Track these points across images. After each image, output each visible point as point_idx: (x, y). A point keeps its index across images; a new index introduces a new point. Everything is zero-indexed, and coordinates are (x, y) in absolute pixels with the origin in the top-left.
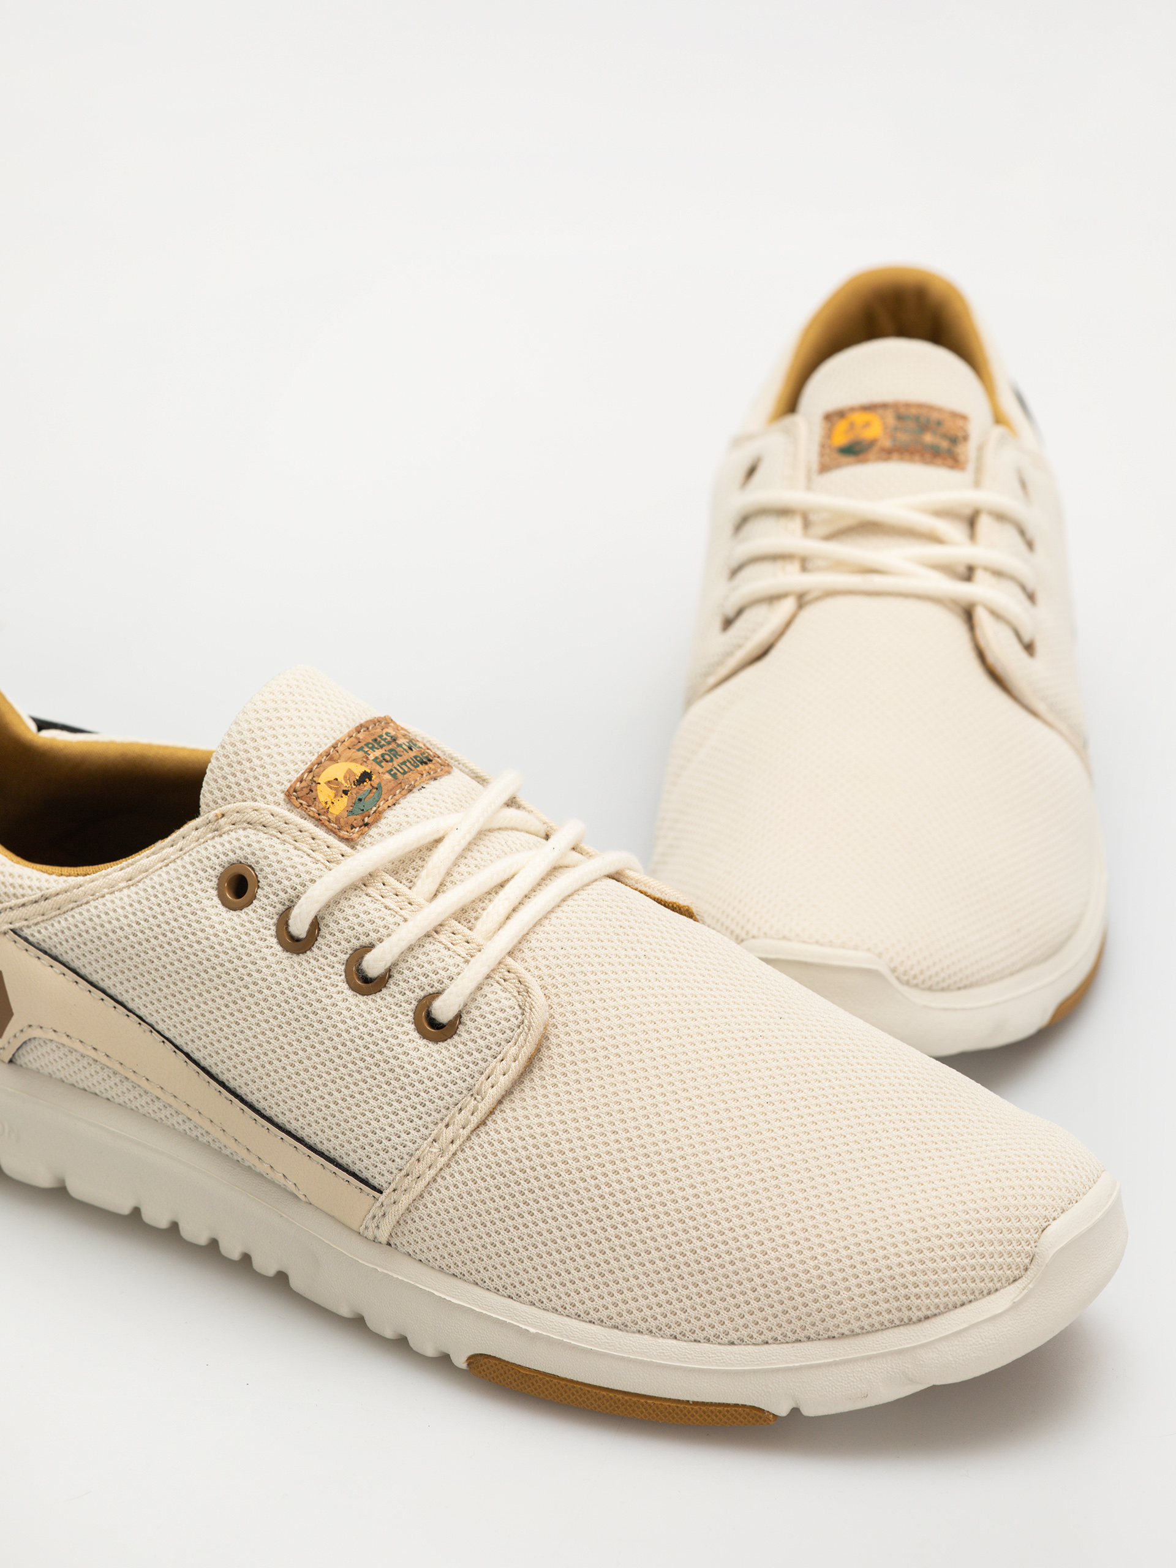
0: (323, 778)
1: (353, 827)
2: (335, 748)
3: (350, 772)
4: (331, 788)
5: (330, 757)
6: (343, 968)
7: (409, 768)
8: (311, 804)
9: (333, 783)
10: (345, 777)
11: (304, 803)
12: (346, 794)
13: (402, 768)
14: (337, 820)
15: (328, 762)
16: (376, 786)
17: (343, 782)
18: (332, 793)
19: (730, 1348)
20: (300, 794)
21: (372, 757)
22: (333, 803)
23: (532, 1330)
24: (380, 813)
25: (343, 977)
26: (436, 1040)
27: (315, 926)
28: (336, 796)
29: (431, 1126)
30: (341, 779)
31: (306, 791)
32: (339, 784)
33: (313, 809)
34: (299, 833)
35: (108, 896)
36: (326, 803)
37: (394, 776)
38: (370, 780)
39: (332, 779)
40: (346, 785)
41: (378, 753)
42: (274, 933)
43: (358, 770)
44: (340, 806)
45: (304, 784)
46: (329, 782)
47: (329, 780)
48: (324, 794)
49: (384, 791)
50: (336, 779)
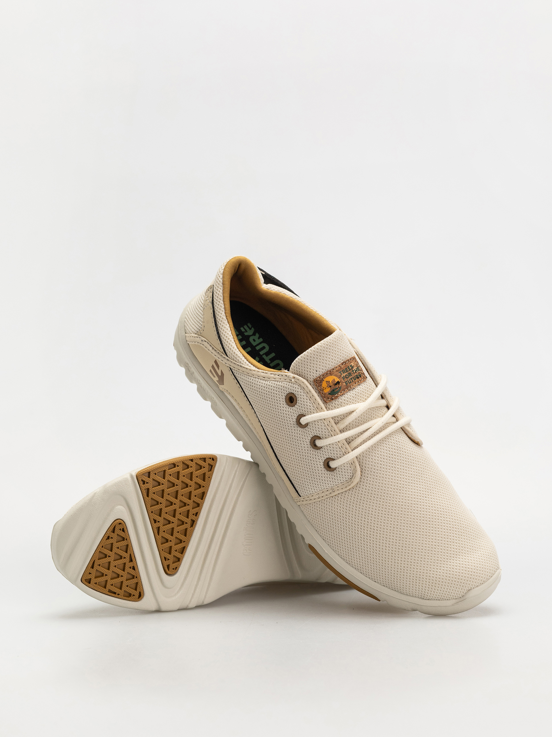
0: (325, 380)
1: (328, 398)
2: (333, 370)
3: (334, 380)
4: (327, 383)
5: (330, 373)
6: (310, 438)
7: (352, 381)
8: (319, 386)
9: (328, 382)
10: (332, 381)
11: (318, 385)
12: (330, 387)
13: (350, 381)
14: (325, 394)
15: (329, 374)
16: (339, 387)
17: (331, 383)
18: (327, 385)
19: (374, 582)
20: (317, 382)
21: (342, 376)
22: (325, 388)
23: (326, 551)
24: (338, 397)
25: (309, 441)
26: (328, 470)
27: (307, 425)
28: (327, 387)
29: (318, 490)
30: (331, 382)
31: (319, 382)
32: (329, 383)
33: (319, 388)
34: (312, 396)
35: (257, 379)
36: (324, 388)
37: (347, 384)
38: (339, 384)
39: (328, 381)
40: (331, 384)
41: (345, 375)
42: (296, 418)
43: (337, 380)
44: (327, 390)
45: (320, 379)
46: (327, 381)
47: (327, 380)
48: (324, 384)
49: (342, 389)
50: (329, 381)
